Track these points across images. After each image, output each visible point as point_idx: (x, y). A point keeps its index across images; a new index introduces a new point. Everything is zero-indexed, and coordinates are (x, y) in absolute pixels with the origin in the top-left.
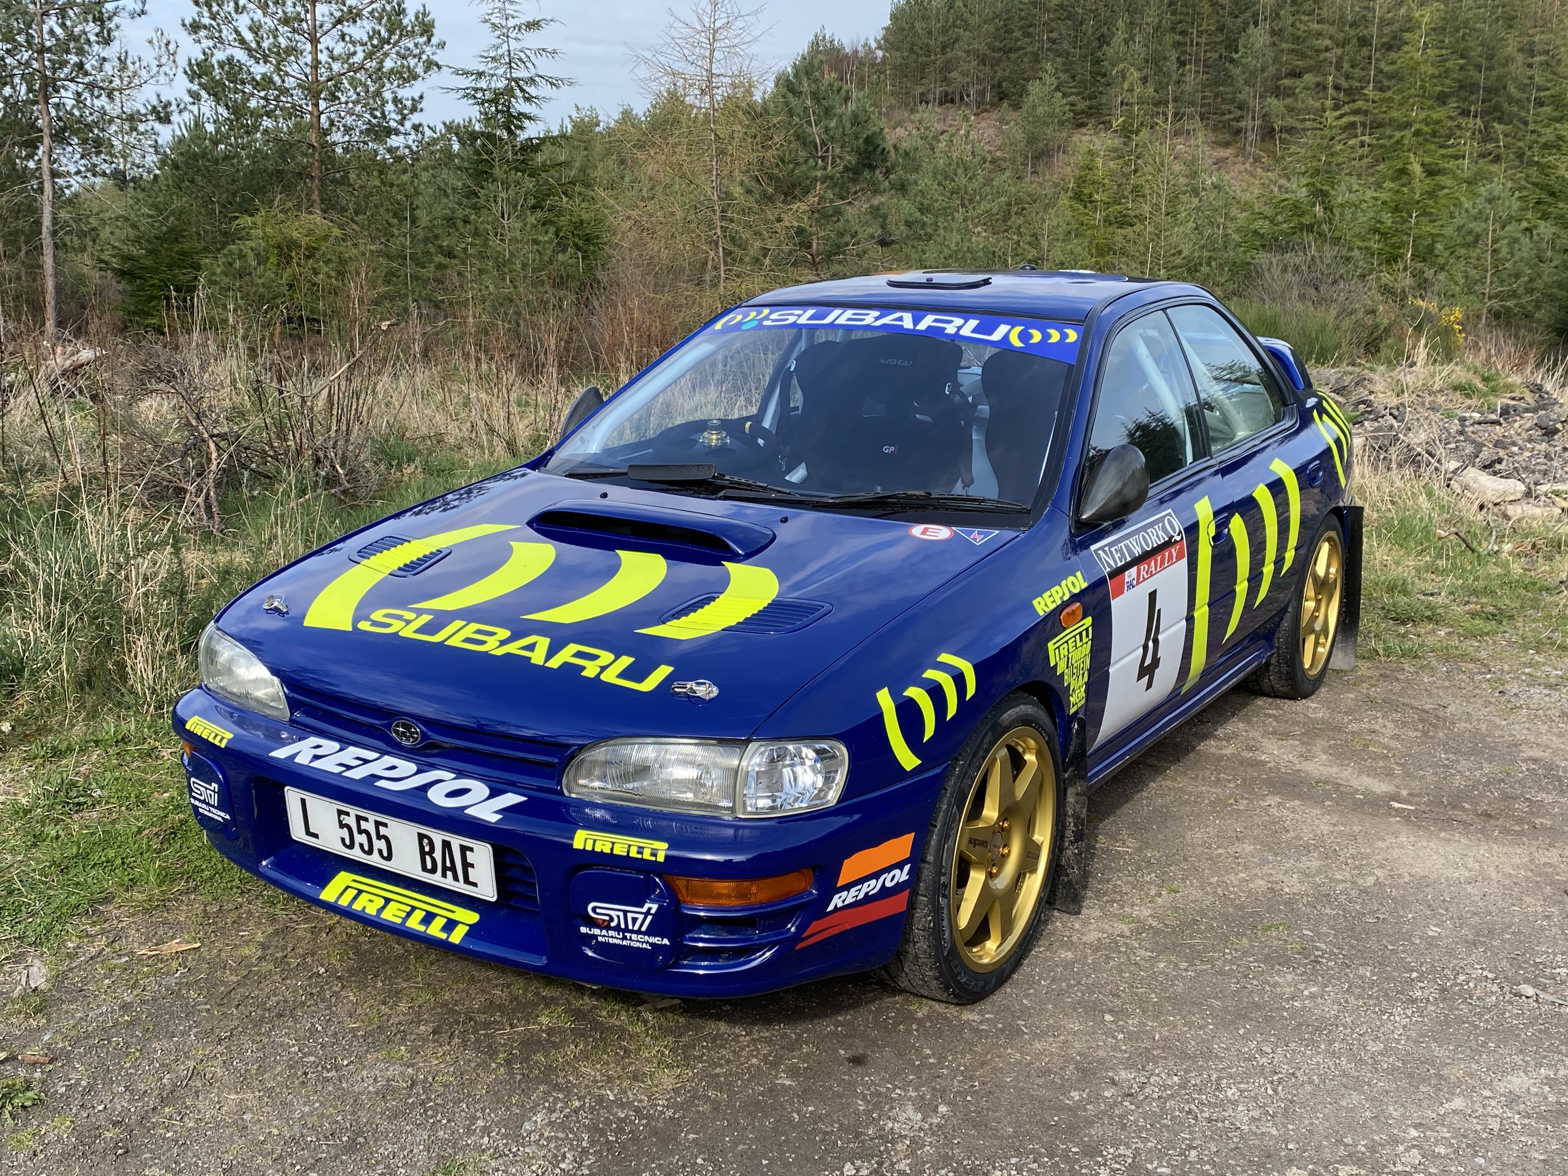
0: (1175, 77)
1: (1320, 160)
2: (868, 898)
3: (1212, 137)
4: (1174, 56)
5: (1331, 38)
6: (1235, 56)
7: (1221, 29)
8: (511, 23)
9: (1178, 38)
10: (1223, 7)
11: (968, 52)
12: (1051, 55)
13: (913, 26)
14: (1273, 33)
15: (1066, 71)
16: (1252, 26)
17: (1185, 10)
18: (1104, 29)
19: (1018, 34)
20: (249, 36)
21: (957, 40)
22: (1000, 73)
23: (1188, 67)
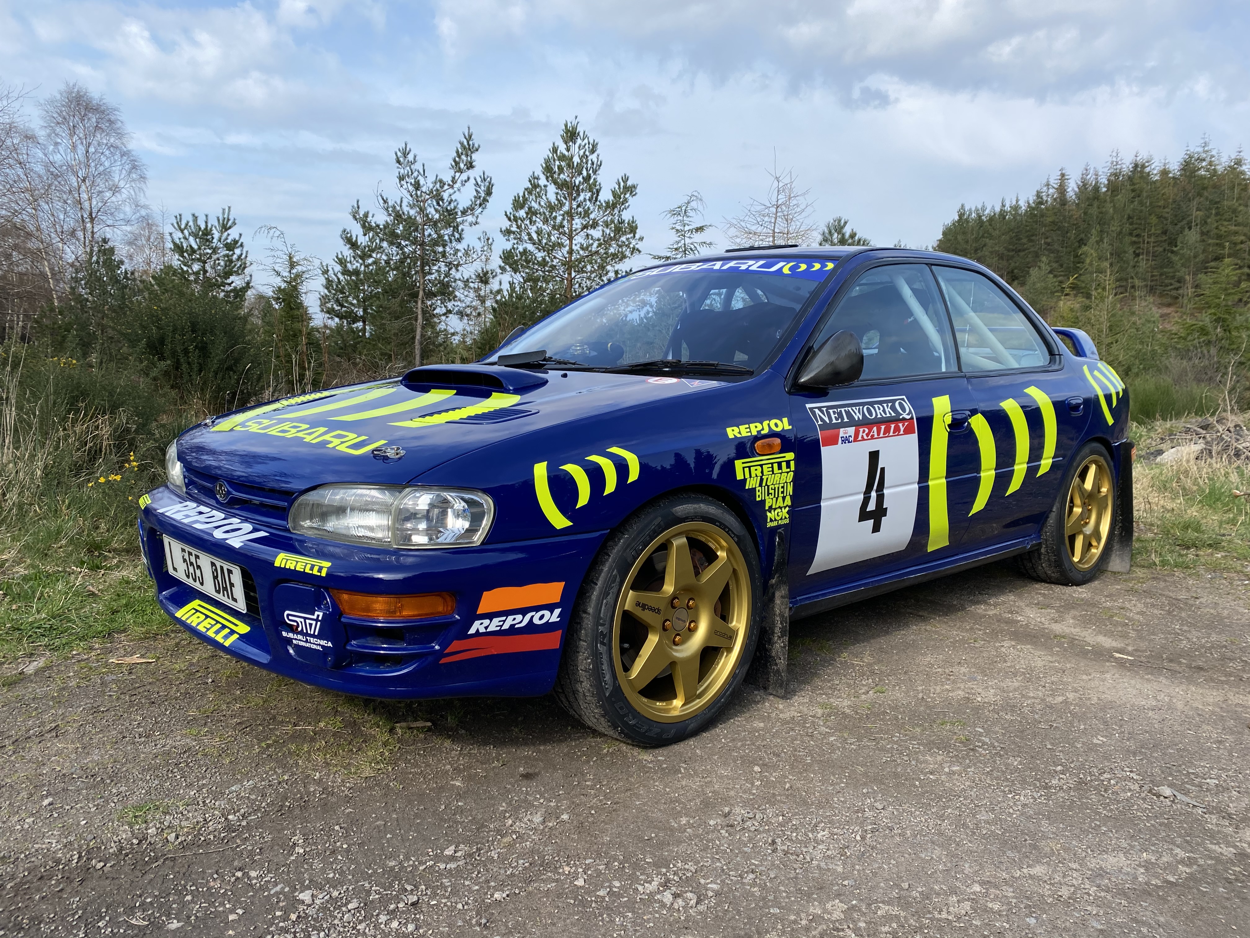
0: (1132, 263)
1: (1220, 298)
2: (512, 630)
3: (1159, 301)
4: (1131, 250)
5: (1245, 235)
6: (1175, 249)
7: (1165, 233)
8: (687, 228)
9: (1134, 239)
10: (1166, 219)
11: (991, 252)
12: (1047, 253)
13: (956, 239)
14: (1202, 233)
15: (1057, 262)
16: (1187, 230)
17: (1139, 221)
18: (1083, 236)
19: (1025, 241)
20: (535, 236)
21: (985, 245)
22: (1013, 264)
23: (1141, 257)
